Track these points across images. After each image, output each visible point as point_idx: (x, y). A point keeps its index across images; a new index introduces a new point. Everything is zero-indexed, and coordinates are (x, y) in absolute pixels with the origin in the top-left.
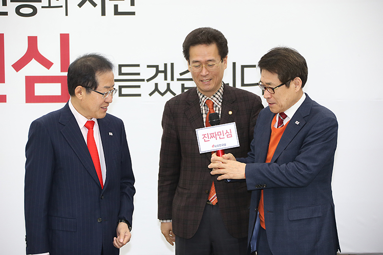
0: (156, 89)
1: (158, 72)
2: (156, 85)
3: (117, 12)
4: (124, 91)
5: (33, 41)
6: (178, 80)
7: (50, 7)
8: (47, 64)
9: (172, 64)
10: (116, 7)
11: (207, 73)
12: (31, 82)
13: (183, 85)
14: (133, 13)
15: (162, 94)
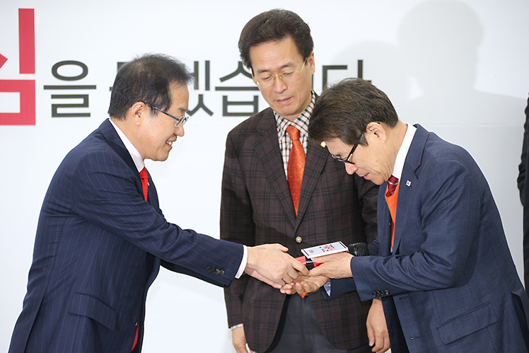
6: (218, 89)
9: (207, 63)
11: (284, 87)
13: (225, 98)
15: (190, 113)
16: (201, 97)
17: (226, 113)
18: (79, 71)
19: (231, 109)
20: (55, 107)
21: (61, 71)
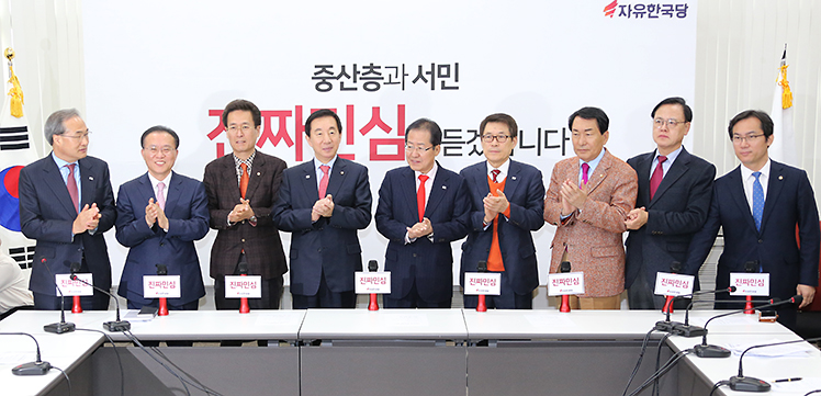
0: (475, 150)
1: (476, 136)
2: (475, 146)
3: (443, 87)
4: (449, 151)
5: (376, 110)
7: (390, 83)
8: (387, 129)
10: (443, 82)
12: (374, 143)
14: (457, 88)
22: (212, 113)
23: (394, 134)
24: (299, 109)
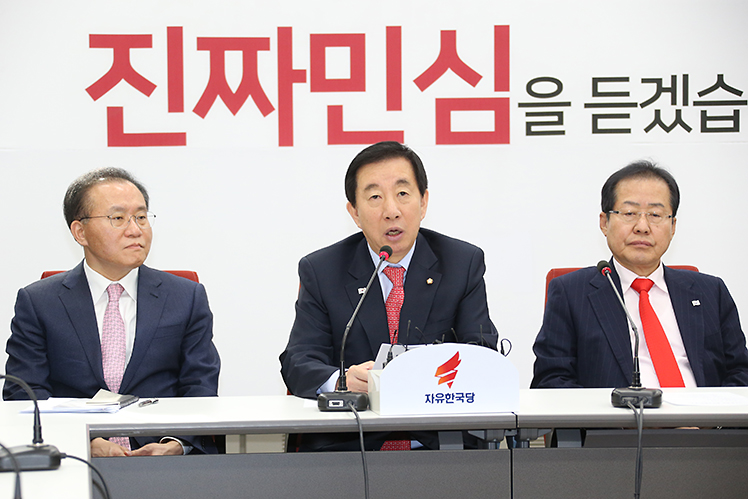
0: (657, 120)
1: (660, 90)
2: (658, 112)
4: (602, 124)
5: (448, 38)
6: (696, 103)
8: (472, 78)
9: (686, 77)
12: (444, 107)
13: (704, 113)
15: (668, 129)
16: (678, 112)
17: (704, 129)
18: (553, 87)
19: (710, 124)
20: (529, 125)
21: (536, 88)
22: (97, 41)
23: (486, 89)
24: (285, 35)
